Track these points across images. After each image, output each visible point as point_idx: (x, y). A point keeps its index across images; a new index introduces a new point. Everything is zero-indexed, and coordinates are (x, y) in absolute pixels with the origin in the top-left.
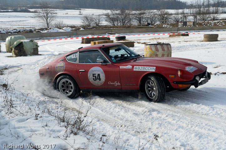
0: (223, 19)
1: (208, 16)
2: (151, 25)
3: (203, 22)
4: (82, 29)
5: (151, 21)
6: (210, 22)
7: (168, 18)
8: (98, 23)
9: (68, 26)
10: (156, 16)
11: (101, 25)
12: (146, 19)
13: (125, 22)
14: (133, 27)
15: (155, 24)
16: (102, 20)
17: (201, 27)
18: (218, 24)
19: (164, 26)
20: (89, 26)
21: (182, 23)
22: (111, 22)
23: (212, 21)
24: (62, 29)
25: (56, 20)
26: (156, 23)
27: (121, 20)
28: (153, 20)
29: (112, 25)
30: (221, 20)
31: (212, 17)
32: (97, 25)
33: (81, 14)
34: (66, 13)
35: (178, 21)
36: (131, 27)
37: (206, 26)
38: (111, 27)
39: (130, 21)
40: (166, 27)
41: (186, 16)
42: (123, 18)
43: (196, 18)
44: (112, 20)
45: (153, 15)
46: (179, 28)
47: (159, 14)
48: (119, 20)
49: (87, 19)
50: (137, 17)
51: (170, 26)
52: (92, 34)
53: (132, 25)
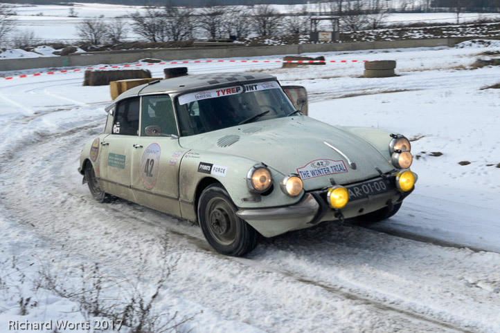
0: (393, 27)
1: (361, 18)
2: (239, 40)
3: (352, 33)
4: (80, 50)
5: (238, 32)
6: (366, 31)
7: (274, 25)
8: (117, 35)
9: (46, 44)
10: (249, 19)
11: (125, 40)
12: (227, 26)
13: (179, 34)
14: (198, 45)
15: (247, 39)
16: (125, 29)
17: (350, 44)
18: (385, 36)
19: (266, 43)
20: (96, 43)
21: (308, 36)
22: (146, 35)
23: (370, 31)
24: (33, 51)
25: (17, 31)
26: (249, 36)
27: (170, 30)
28: (243, 28)
29: (150, 42)
30: (389, 27)
31: (371, 22)
32: (115, 41)
33: (74, 14)
34: (38, 13)
35: (296, 32)
36: (193, 46)
37: (358, 40)
38: (147, 45)
39: (191, 32)
40: (272, 45)
41: (316, 19)
42: (174, 24)
43: (339, 24)
44: (150, 30)
45: (241, 18)
46: (300, 46)
47: (256, 16)
48: (164, 28)
49: (91, 27)
50: (207, 23)
51: (281, 42)
52: (107, 63)
53: (194, 40)
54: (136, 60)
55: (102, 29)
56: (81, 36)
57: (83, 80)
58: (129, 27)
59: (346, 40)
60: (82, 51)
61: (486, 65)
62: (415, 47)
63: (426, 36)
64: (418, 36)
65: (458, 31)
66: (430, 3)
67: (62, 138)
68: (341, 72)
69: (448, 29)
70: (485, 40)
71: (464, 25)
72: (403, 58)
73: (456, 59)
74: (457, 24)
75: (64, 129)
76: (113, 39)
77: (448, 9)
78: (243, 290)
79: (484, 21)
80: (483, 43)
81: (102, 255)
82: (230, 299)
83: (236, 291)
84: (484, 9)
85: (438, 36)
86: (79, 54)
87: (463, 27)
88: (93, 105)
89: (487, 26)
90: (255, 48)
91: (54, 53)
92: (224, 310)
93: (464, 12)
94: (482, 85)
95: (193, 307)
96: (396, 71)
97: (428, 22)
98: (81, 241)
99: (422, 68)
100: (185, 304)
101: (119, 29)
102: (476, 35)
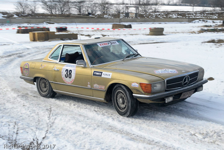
0: (164, 12)
1: (149, 7)
2: (92, 15)
3: (145, 14)
4: (15, 16)
5: (92, 11)
6: (151, 13)
7: (109, 8)
8: (33, 10)
10: (97, 5)
11: (38, 12)
12: (86, 8)
13: (64, 10)
14: (72, 17)
16: (38, 7)
17: (143, 19)
18: (160, 16)
19: (105, 17)
20: (23, 13)
21: (124, 15)
22: (48, 10)
23: (153, 13)
26: (97, 13)
27: (59, 9)
28: (94, 9)
29: (49, 14)
30: (162, 12)
31: (154, 9)
32: (33, 12)
35: (119, 12)
36: (70, 17)
37: (147, 18)
38: (48, 15)
39: (69, 10)
40: (108, 18)
41: (128, 7)
42: (61, 6)
43: (138, 9)
44: (50, 8)
45: (93, 5)
46: (120, 19)
47: (100, 4)
48: (57, 8)
49: (21, 5)
50: (77, 6)
51: (112, 17)
52: (28, 23)
53: (71, 14)
54: (43, 22)
55: (26, 6)
56: (16, 9)
57: (17, 31)
58: (40, 6)
59: (141, 18)
60: (17, 17)
61: (205, 32)
62: (173, 21)
63: (179, 17)
64: (174, 17)
65: (193, 15)
66: (181, 1)
67: (5, 58)
68: (138, 32)
69: (188, 14)
70: (205, 20)
71: (196, 13)
72: (167, 27)
73: (192, 28)
74: (193, 12)
75: (6, 54)
76: (32, 12)
77: (189, 4)
78: (88, 134)
79: (205, 11)
80: (204, 21)
81: (21, 116)
82: (81, 139)
83: (84, 135)
84: (205, 5)
85: (184, 17)
86: (15, 18)
87: (195, 13)
88: (21, 43)
89: (206, 13)
90: (99, 19)
91: (3, 17)
92: (78, 144)
93: (196, 6)
94: (203, 41)
95: (63, 142)
96: (164, 33)
97: (179, 10)
98: (11, 109)
99: (176, 32)
100: (59, 141)
101: (35, 7)
102: (201, 17)
